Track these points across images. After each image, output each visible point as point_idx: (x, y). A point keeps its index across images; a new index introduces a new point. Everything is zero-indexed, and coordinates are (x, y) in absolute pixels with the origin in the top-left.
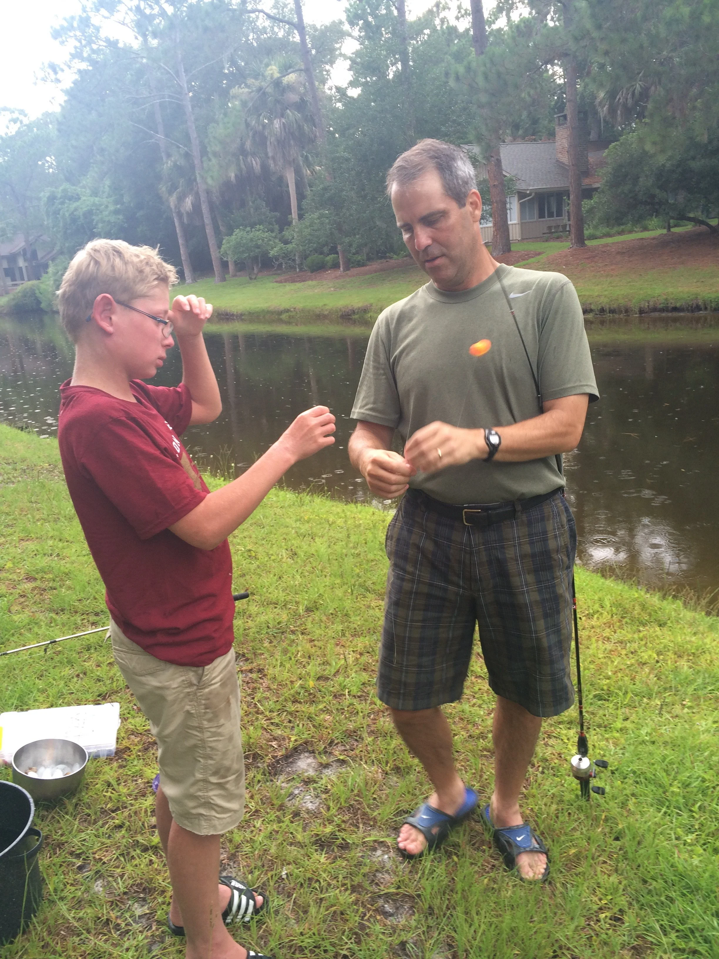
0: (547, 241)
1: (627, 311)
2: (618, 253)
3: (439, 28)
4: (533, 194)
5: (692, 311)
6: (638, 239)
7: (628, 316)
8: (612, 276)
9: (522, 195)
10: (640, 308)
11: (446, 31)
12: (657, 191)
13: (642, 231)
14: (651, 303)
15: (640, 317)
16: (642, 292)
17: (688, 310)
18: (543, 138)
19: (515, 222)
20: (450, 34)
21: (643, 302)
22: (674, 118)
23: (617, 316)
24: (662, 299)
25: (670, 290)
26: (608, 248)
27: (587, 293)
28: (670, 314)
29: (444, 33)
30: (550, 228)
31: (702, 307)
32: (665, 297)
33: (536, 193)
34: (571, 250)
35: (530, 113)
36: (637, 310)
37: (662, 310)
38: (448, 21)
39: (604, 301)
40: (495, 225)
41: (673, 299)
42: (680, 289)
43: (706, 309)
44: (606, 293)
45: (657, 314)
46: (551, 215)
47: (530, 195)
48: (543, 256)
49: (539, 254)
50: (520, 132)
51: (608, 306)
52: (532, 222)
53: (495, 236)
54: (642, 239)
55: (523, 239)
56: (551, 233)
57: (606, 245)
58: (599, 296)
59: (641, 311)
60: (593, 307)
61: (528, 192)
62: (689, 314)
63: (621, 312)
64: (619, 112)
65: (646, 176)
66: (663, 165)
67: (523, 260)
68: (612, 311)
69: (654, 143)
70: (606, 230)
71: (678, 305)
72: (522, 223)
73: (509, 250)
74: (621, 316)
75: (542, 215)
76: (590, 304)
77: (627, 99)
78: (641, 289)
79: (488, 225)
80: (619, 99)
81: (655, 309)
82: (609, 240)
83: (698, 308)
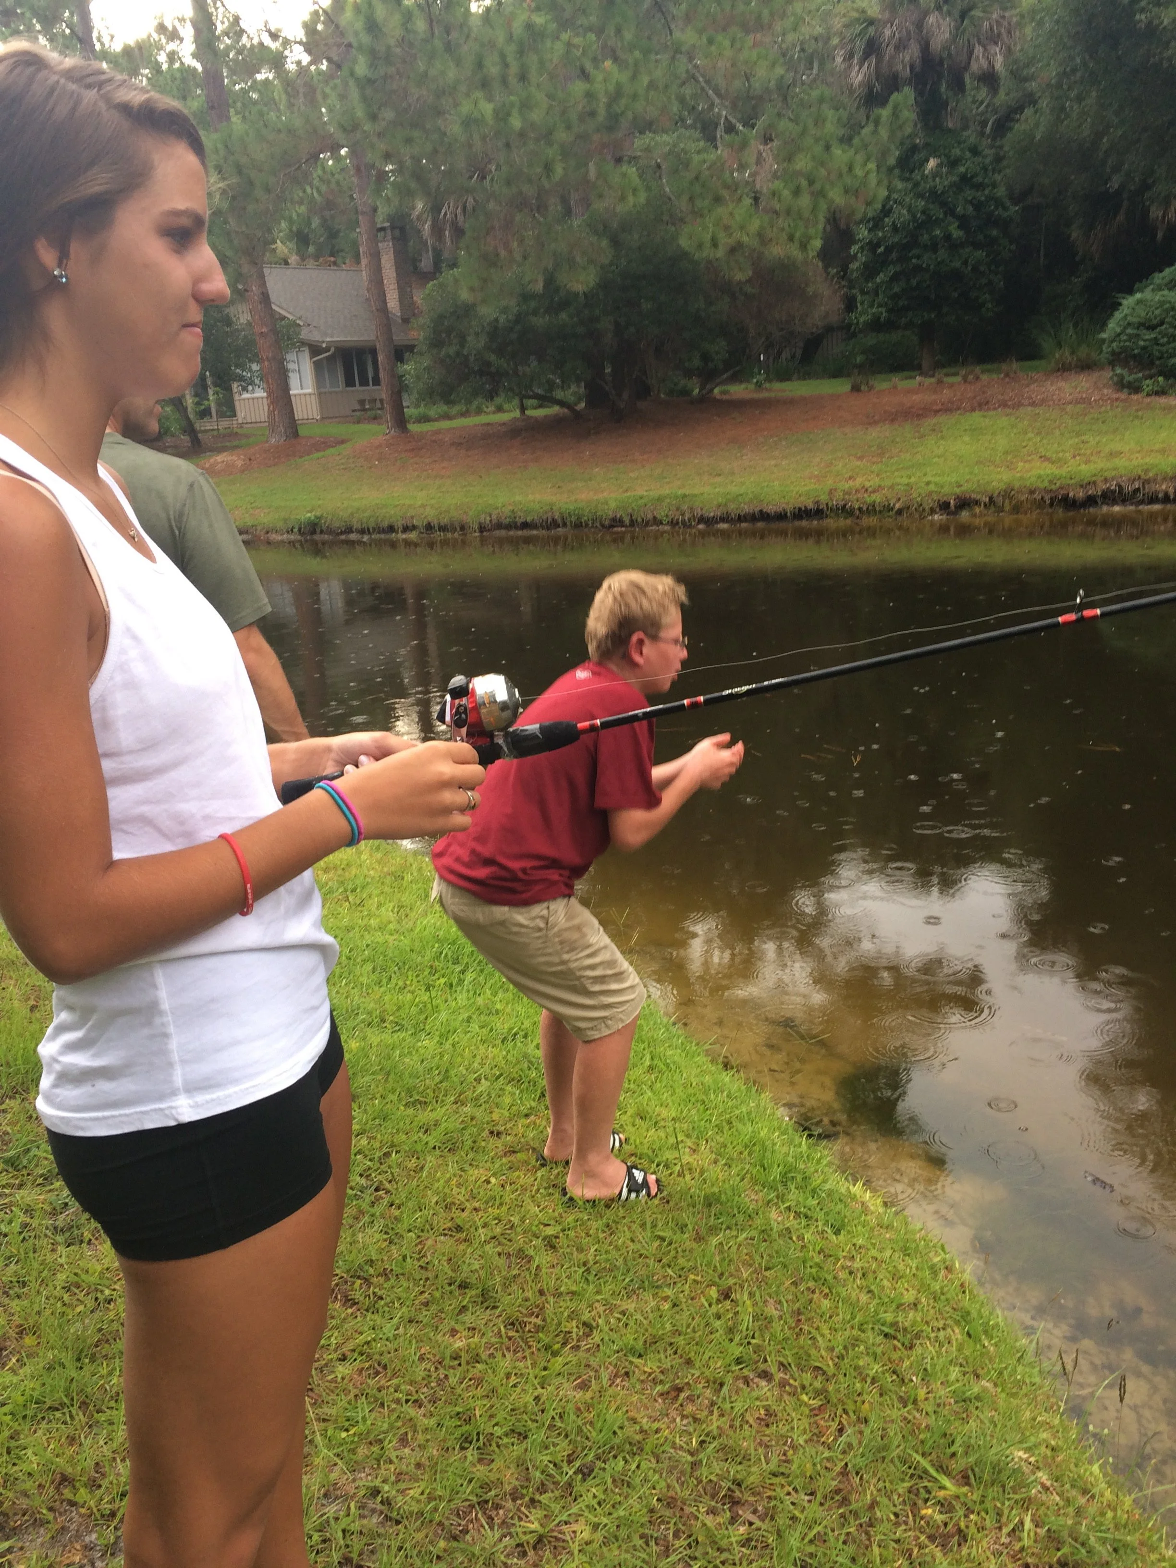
0: (358, 422)
1: (462, 528)
2: (453, 444)
3: (165, 67)
4: (333, 349)
5: (548, 529)
6: (483, 425)
7: (465, 535)
8: (442, 477)
9: (315, 350)
10: (480, 524)
11: (178, 75)
12: (493, 358)
13: (494, 413)
14: (494, 517)
15: (481, 537)
16: (480, 501)
17: (543, 528)
18: (347, 261)
19: (310, 391)
20: (184, 80)
21: (483, 516)
22: (497, 255)
23: (449, 535)
24: (507, 511)
25: (518, 498)
26: (440, 437)
27: (407, 502)
28: (520, 533)
29: (174, 79)
30: (362, 402)
31: (560, 522)
32: (511, 508)
33: (337, 348)
34: (387, 437)
35: (324, 221)
36: (476, 527)
37: (509, 527)
38: (180, 58)
39: (431, 515)
40: (270, 394)
41: (521, 510)
42: (531, 497)
43: (565, 525)
44: (433, 502)
45: (503, 533)
46: (364, 382)
47: (327, 350)
48: (348, 445)
49: (343, 442)
50: (311, 249)
51: (436, 522)
52: (336, 392)
53: (271, 413)
54: (488, 424)
55: (323, 418)
56: (365, 410)
57: (438, 432)
58: (423, 506)
59: (482, 529)
60: (415, 522)
61: (324, 345)
62: (544, 532)
63: (454, 530)
64: (447, 233)
65: (477, 334)
66: (496, 320)
67: (318, 451)
68: (443, 528)
69: (472, 289)
70: (442, 408)
71: (529, 519)
72: (320, 394)
73: (296, 434)
74: (456, 535)
75: (350, 382)
76: (412, 517)
77: (456, 216)
78: (479, 496)
79: (256, 395)
80: (446, 214)
81: (499, 526)
82: (445, 424)
83: (554, 524)
